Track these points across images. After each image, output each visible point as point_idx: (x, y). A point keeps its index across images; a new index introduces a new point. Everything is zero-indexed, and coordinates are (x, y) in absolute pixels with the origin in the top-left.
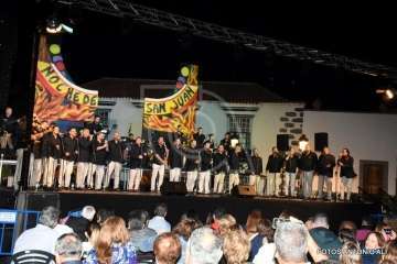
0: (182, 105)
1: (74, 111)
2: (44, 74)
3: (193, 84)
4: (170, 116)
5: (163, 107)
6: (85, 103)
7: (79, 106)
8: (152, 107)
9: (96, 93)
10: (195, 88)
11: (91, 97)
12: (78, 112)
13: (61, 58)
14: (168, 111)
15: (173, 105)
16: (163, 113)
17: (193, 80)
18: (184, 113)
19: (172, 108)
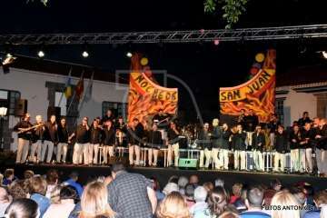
0: (257, 89)
1: (160, 106)
2: (137, 82)
3: (271, 67)
4: (246, 101)
5: (237, 93)
6: (167, 99)
7: (163, 102)
8: (226, 95)
9: (176, 90)
10: (271, 72)
11: (171, 94)
12: (162, 107)
14: (243, 97)
15: (248, 91)
16: (238, 99)
17: (271, 65)
18: (261, 97)
19: (247, 94)
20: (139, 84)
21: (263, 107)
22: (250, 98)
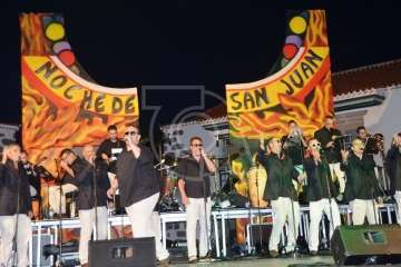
0: (300, 85)
2: (41, 76)
3: (319, 43)
4: (279, 109)
5: (262, 94)
6: (115, 111)
7: (105, 119)
8: (240, 98)
9: (134, 91)
10: (323, 52)
11: (124, 100)
13: (66, 45)
14: (274, 102)
15: (284, 89)
16: (263, 105)
17: (318, 38)
18: (308, 99)
19: (280, 95)
20: (47, 82)
21: (313, 121)
22: (286, 103)
